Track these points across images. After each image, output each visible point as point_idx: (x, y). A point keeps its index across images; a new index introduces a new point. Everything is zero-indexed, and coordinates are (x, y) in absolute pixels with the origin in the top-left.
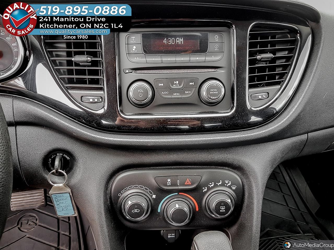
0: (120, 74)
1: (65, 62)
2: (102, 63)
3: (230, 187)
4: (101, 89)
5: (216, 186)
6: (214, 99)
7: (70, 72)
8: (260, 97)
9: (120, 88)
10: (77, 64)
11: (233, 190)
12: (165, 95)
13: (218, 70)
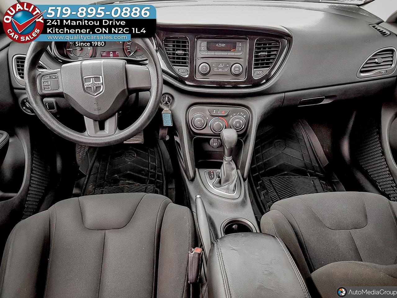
0: (195, 60)
1: (172, 53)
2: (189, 54)
3: (243, 116)
4: (187, 66)
5: (236, 115)
6: (237, 73)
7: (174, 58)
8: (259, 73)
9: (195, 66)
10: (177, 55)
11: (244, 118)
12: (215, 70)
13: (240, 59)
